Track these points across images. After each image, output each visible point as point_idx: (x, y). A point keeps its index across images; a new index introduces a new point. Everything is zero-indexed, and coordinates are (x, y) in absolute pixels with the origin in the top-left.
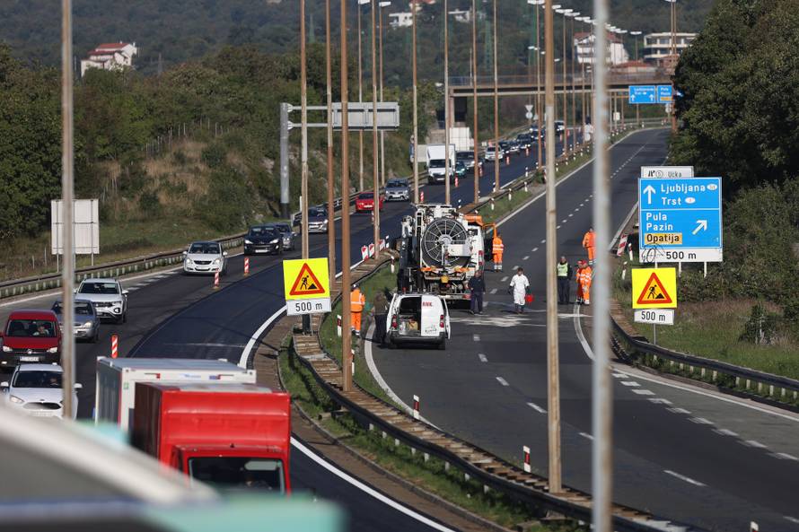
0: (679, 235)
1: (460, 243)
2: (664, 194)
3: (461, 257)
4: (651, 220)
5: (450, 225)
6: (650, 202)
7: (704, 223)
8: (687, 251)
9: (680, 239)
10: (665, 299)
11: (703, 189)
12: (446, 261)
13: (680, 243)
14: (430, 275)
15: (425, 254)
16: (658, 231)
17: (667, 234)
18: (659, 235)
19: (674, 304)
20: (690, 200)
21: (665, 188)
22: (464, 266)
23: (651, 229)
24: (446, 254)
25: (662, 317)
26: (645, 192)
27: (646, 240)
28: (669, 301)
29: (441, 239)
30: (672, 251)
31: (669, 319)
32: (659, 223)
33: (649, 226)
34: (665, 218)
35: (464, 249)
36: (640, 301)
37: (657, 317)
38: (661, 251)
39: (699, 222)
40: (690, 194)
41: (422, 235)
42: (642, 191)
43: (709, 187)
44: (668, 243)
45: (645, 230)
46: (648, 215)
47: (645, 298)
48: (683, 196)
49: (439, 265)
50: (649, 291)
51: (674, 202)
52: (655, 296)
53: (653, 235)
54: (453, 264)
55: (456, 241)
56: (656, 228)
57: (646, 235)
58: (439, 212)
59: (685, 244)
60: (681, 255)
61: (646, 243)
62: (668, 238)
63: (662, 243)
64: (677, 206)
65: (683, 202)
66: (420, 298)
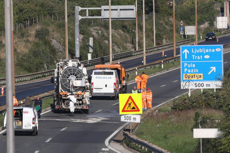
0: (202, 74)
1: (80, 80)
2: (193, 54)
3: (80, 87)
4: (187, 67)
5: (74, 70)
6: (186, 58)
7: (214, 69)
8: (205, 83)
9: (202, 76)
10: (136, 109)
11: (213, 51)
12: (72, 89)
13: (202, 79)
14: (65, 96)
15: (62, 86)
16: (191, 73)
17: (195, 74)
18: (191, 75)
19: (141, 112)
20: (207, 57)
21: (194, 51)
22: (83, 92)
23: (187, 72)
24: (73, 85)
25: (135, 119)
26: (183, 52)
27: (184, 77)
28: (138, 110)
29: (70, 78)
30: (198, 83)
31: (138, 120)
32: (191, 68)
33: (186, 70)
34: (194, 66)
35: (82, 83)
36: (123, 111)
37: (132, 119)
38: (192, 83)
39: (211, 68)
40: (207, 54)
41: (60, 76)
43: (216, 50)
44: (196, 79)
45: (183, 73)
46: (186, 64)
47: (126, 109)
48: (203, 54)
49: (69, 91)
50: (128, 106)
51: (199, 58)
52: (131, 108)
53: (188, 74)
54: (76, 91)
55: (77, 78)
56: (189, 71)
57: (184, 75)
58: (71, 64)
59: (205, 79)
60: (202, 85)
61: (184, 79)
62: (195, 76)
63: (193, 79)
64: (200, 60)
65: (203, 58)
66: (22, 109)
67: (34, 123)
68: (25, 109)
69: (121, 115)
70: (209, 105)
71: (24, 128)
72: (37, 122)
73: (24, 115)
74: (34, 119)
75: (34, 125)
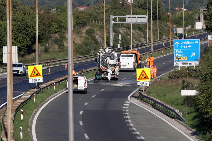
0: (186, 57)
1: (113, 60)
2: (182, 45)
3: (113, 64)
4: (177, 52)
5: (110, 54)
6: (177, 47)
7: (194, 54)
8: (189, 62)
9: (187, 58)
10: (147, 78)
11: (194, 43)
12: (108, 66)
13: (187, 60)
14: (104, 70)
15: (102, 64)
16: (180, 56)
17: (183, 57)
18: (180, 57)
19: (150, 80)
20: (190, 46)
21: (182, 43)
22: (114, 67)
23: (178, 56)
24: (108, 63)
25: (146, 84)
26: (175, 44)
27: (176, 59)
28: (148, 79)
29: (107, 58)
30: (184, 62)
31: (148, 85)
32: (180, 53)
33: (177, 54)
34: (182, 52)
35: (114, 62)
36: (139, 79)
37: (144, 84)
38: (181, 62)
39: (192, 53)
40: (190, 45)
41: (101, 57)
42: (175, 43)
43: (195, 42)
44: (183, 60)
45: (175, 56)
46: (177, 51)
47: (141, 78)
48: (187, 45)
49: (106, 67)
50: (142, 76)
51: (185, 47)
52: (144, 77)
53: (178, 57)
54: (110, 66)
55: (112, 59)
56: (179, 55)
57: (176, 57)
58: (107, 50)
59: (188, 60)
60: (187, 63)
61: (176, 60)
62: (183, 58)
63: (181, 60)
64: (186, 48)
65: (188, 47)
66: (78, 78)
67: (85, 86)
68: (80, 78)
69: (138, 81)
70: (191, 75)
71: (79, 89)
72: (87, 85)
73: (79, 81)
74: (85, 84)
75: (85, 87)
